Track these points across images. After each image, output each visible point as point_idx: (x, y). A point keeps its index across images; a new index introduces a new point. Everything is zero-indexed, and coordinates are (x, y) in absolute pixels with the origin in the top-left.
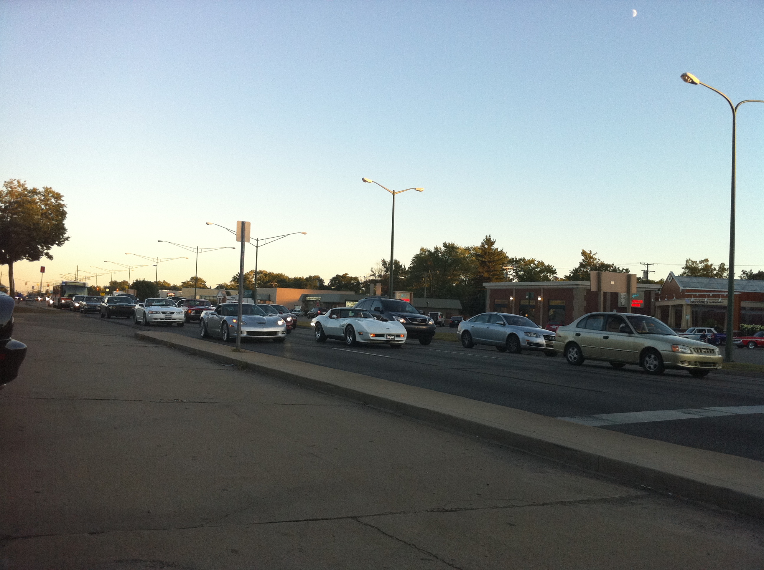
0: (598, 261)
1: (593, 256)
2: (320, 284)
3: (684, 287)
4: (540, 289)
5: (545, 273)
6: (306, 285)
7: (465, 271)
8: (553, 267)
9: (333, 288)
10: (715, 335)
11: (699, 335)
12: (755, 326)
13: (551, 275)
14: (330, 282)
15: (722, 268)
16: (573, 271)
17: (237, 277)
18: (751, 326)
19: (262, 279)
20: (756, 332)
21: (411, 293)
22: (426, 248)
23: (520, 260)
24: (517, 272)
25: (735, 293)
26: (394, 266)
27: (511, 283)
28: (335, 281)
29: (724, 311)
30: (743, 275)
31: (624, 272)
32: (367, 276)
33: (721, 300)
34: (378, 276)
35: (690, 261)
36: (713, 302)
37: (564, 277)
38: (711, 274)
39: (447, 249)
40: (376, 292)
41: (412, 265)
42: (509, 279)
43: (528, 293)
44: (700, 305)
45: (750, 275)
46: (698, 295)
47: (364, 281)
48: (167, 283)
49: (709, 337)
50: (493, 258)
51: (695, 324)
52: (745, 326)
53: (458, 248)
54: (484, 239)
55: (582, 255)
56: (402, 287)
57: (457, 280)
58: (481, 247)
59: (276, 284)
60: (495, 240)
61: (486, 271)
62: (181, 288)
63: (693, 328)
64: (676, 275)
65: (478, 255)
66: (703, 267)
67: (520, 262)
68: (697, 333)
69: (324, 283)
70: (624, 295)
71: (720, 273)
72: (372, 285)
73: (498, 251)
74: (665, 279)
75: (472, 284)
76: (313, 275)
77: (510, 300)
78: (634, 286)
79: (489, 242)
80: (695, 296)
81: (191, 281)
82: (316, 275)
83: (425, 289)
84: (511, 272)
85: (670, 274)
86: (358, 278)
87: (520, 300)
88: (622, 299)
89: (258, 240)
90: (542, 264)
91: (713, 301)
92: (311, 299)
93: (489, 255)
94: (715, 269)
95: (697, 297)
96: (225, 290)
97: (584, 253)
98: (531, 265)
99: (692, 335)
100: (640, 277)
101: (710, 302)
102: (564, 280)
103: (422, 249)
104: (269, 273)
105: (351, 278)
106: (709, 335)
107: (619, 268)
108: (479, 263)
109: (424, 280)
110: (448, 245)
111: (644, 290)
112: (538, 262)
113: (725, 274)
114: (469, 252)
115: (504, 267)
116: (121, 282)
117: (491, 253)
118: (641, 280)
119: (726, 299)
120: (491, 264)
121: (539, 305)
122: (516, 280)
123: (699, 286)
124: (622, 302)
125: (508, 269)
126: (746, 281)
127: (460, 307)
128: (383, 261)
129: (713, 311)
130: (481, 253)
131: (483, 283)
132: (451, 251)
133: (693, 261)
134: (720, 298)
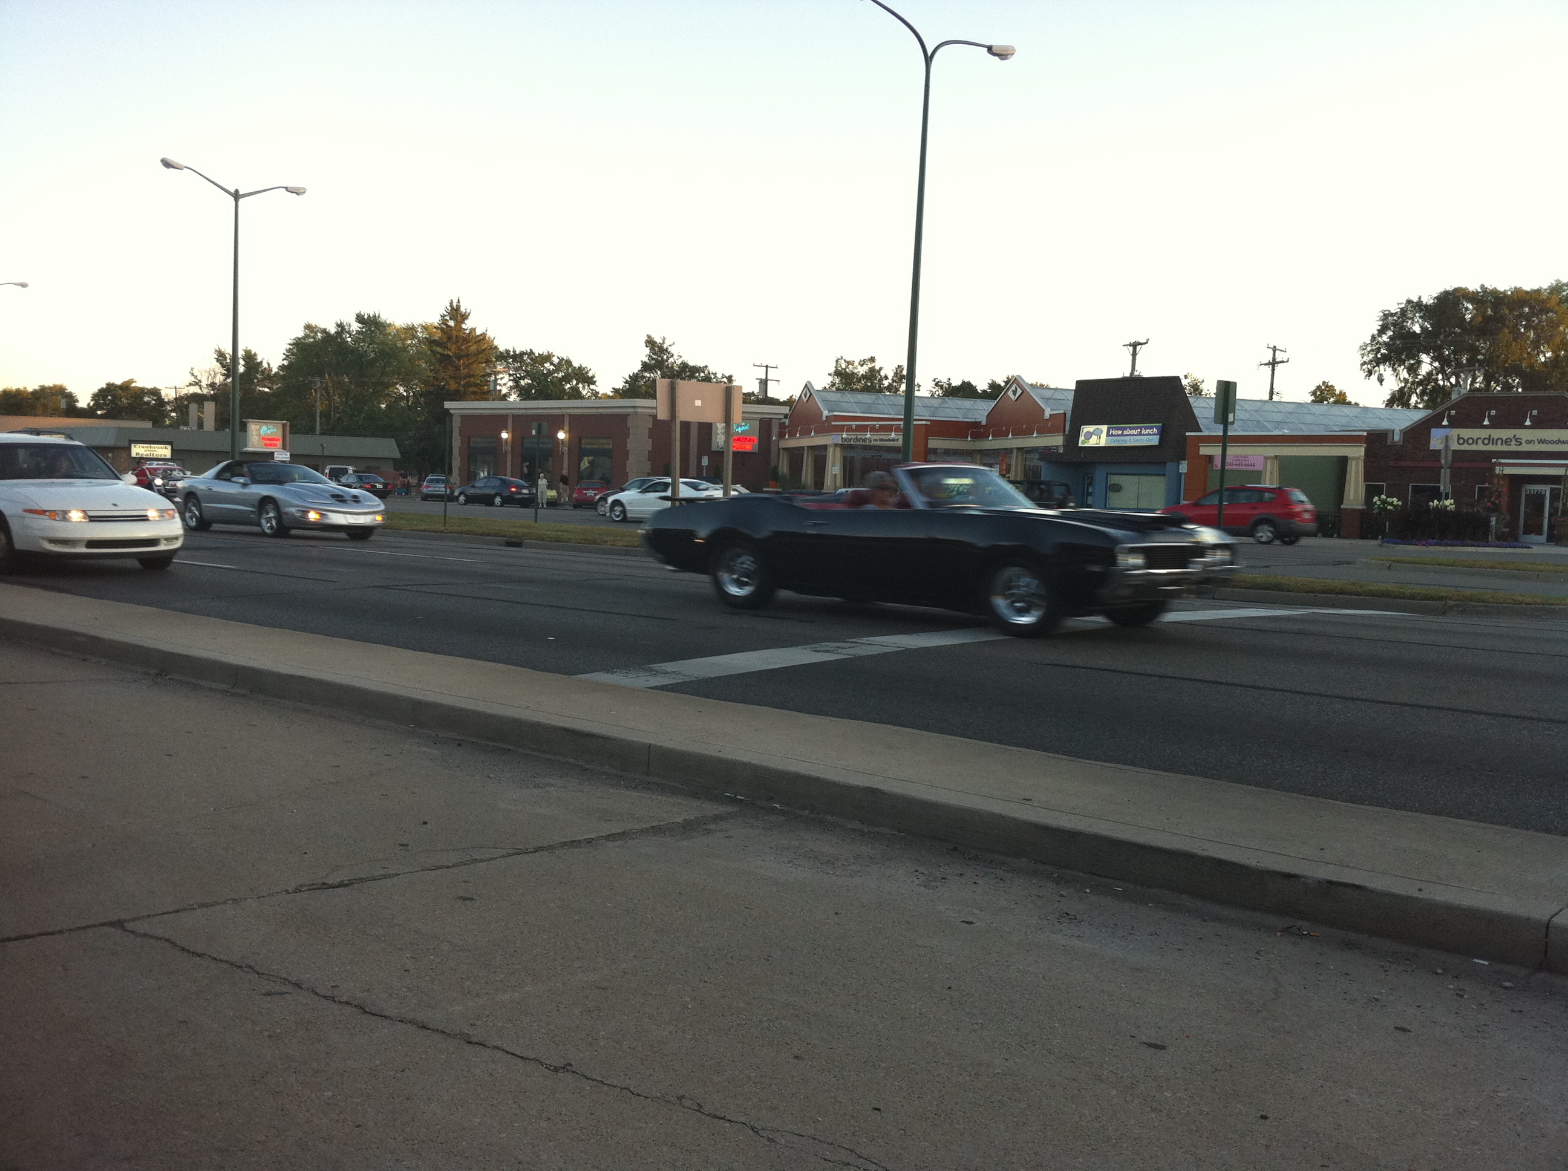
0: (678, 359)
1: (667, 348)
2: (66, 405)
3: (829, 411)
4: (564, 415)
5: (574, 382)
6: (33, 408)
7: (408, 375)
8: (590, 369)
9: (99, 412)
13: (586, 387)
14: (92, 400)
16: (629, 380)
21: (284, 426)
22: (317, 325)
23: (522, 354)
24: (516, 381)
25: (915, 423)
26: (241, 362)
27: (506, 402)
28: (105, 398)
29: (900, 456)
30: (935, 388)
31: (725, 383)
32: (182, 386)
33: (892, 436)
34: (207, 385)
35: (843, 361)
37: (612, 392)
38: (880, 387)
39: (363, 328)
40: (202, 422)
41: (286, 363)
42: (500, 394)
43: (535, 424)
44: (859, 445)
45: (949, 387)
46: (854, 427)
47: (175, 397)
50: (466, 348)
51: (848, 482)
53: (389, 326)
54: (447, 307)
55: (646, 346)
56: (265, 410)
57: (387, 396)
58: (438, 324)
60: (470, 311)
61: (453, 378)
65: (435, 341)
66: (866, 372)
67: (523, 356)
69: (77, 401)
70: (723, 428)
71: (895, 384)
72: (193, 408)
73: (475, 333)
74: (798, 396)
75: (421, 404)
76: (49, 383)
77: (501, 437)
78: (738, 407)
80: (849, 429)
82: (58, 382)
83: (318, 415)
84: (504, 383)
85: (806, 385)
86: (160, 390)
87: (523, 439)
88: (718, 434)
90: (568, 363)
91: (881, 437)
93: (457, 342)
94: (886, 378)
95: (853, 431)
97: (650, 342)
98: (546, 365)
100: (753, 392)
101: (875, 440)
102: (611, 397)
103: (308, 327)
105: (142, 392)
107: (716, 373)
108: (436, 358)
109: (314, 394)
110: (366, 317)
111: (760, 416)
112: (559, 358)
113: (901, 387)
114: (414, 334)
115: (490, 368)
117: (462, 338)
118: (752, 398)
119: (900, 435)
120: (461, 361)
121: (560, 450)
122: (513, 397)
123: (857, 410)
124: (718, 441)
125: (499, 372)
126: (940, 401)
127: (397, 455)
128: (216, 350)
129: (881, 456)
130: (440, 338)
131: (445, 402)
132: (373, 331)
133: (848, 360)
134: (893, 433)
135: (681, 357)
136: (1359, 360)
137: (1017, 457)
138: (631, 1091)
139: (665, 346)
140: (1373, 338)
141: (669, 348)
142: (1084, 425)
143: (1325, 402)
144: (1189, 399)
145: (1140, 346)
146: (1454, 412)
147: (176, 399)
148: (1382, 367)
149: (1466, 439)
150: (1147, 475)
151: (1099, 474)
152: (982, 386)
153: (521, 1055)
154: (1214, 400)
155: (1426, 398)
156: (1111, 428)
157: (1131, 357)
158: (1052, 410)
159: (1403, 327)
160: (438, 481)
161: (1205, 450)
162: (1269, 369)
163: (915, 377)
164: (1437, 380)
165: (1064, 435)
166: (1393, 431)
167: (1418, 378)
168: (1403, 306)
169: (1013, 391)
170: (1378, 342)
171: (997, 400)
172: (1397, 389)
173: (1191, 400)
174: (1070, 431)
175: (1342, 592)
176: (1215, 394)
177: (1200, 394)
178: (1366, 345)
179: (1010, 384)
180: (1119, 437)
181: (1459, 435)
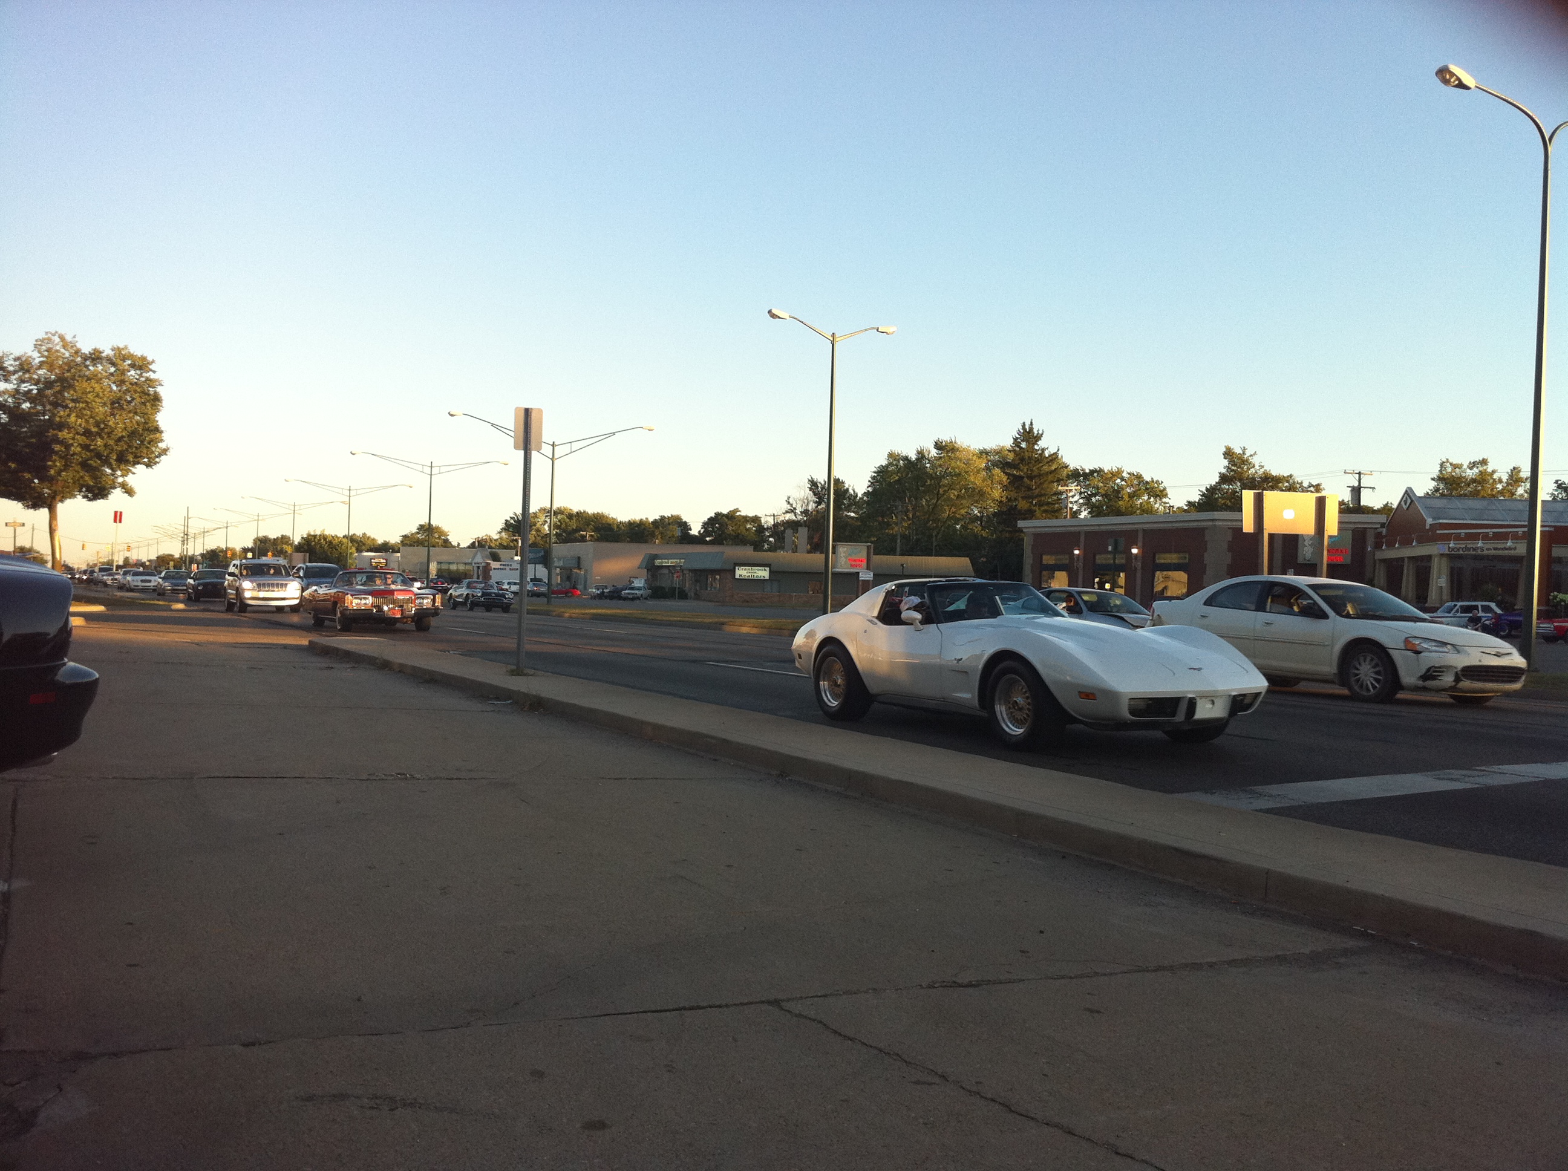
0: (1259, 470)
2: (682, 532)
3: (1434, 519)
4: (1137, 530)
5: (1146, 498)
6: (653, 535)
8: (1162, 482)
9: (708, 539)
10: (1498, 617)
11: (1466, 617)
13: (1158, 501)
14: (702, 528)
15: (1514, 477)
16: (1205, 492)
17: (512, 521)
19: (563, 526)
21: (868, 547)
22: (900, 452)
23: (1092, 472)
24: (1088, 498)
26: (832, 490)
27: (1076, 519)
28: (713, 525)
29: (1518, 567)
30: (1556, 490)
31: (1312, 492)
33: (1511, 544)
34: (801, 512)
35: (1448, 465)
36: (1495, 549)
37: (1186, 505)
38: (1492, 490)
39: (941, 453)
40: (796, 546)
41: (870, 489)
42: (1071, 512)
43: (1111, 541)
44: (1469, 555)
46: (1463, 535)
48: (369, 538)
49: (1486, 620)
50: (1038, 469)
51: (1456, 595)
52: (1561, 596)
53: (965, 450)
54: (1019, 430)
55: (1225, 458)
57: (964, 517)
58: (1011, 446)
60: (1042, 433)
61: (1025, 498)
62: (399, 548)
63: (1453, 603)
64: (1420, 492)
65: (1007, 463)
66: (1476, 476)
68: (1461, 613)
69: (691, 529)
70: (1311, 540)
71: (1510, 487)
72: (789, 532)
73: (1046, 453)
74: (1396, 504)
75: (993, 524)
76: (667, 514)
77: (1074, 554)
78: (1333, 518)
79: (1029, 436)
80: (1458, 538)
81: (418, 533)
82: (675, 513)
83: (899, 537)
84: (1075, 499)
85: (1406, 491)
86: (760, 518)
87: (1095, 556)
88: (1306, 546)
89: (556, 446)
90: (1139, 477)
91: (1495, 546)
92: (663, 564)
93: (1030, 462)
94: (1500, 481)
95: (1462, 539)
96: (489, 550)
97: (1228, 454)
98: (1117, 482)
99: (1451, 617)
101: (1488, 549)
102: (1188, 511)
103: (891, 455)
104: (577, 513)
105: (746, 519)
106: (1486, 617)
107: (1302, 482)
108: (1008, 479)
109: (894, 518)
110: (944, 443)
111: (1355, 526)
112: (1129, 474)
113: (1520, 491)
114: (986, 457)
115: (1062, 486)
116: (277, 538)
117: (1034, 459)
118: (1347, 507)
119: (1525, 542)
120: (1034, 481)
121: (1133, 564)
122: (1084, 514)
123: (1467, 518)
124: (1304, 553)
125: (1071, 490)
126: (1564, 504)
128: (809, 480)
129: (1494, 566)
130: (1014, 460)
131: (1018, 522)
132: (950, 457)
133: (1454, 463)
134: (1510, 541)
135: (1263, 467)
139: (1246, 457)
141: (1250, 458)
147: (773, 525)
163: (1537, 480)
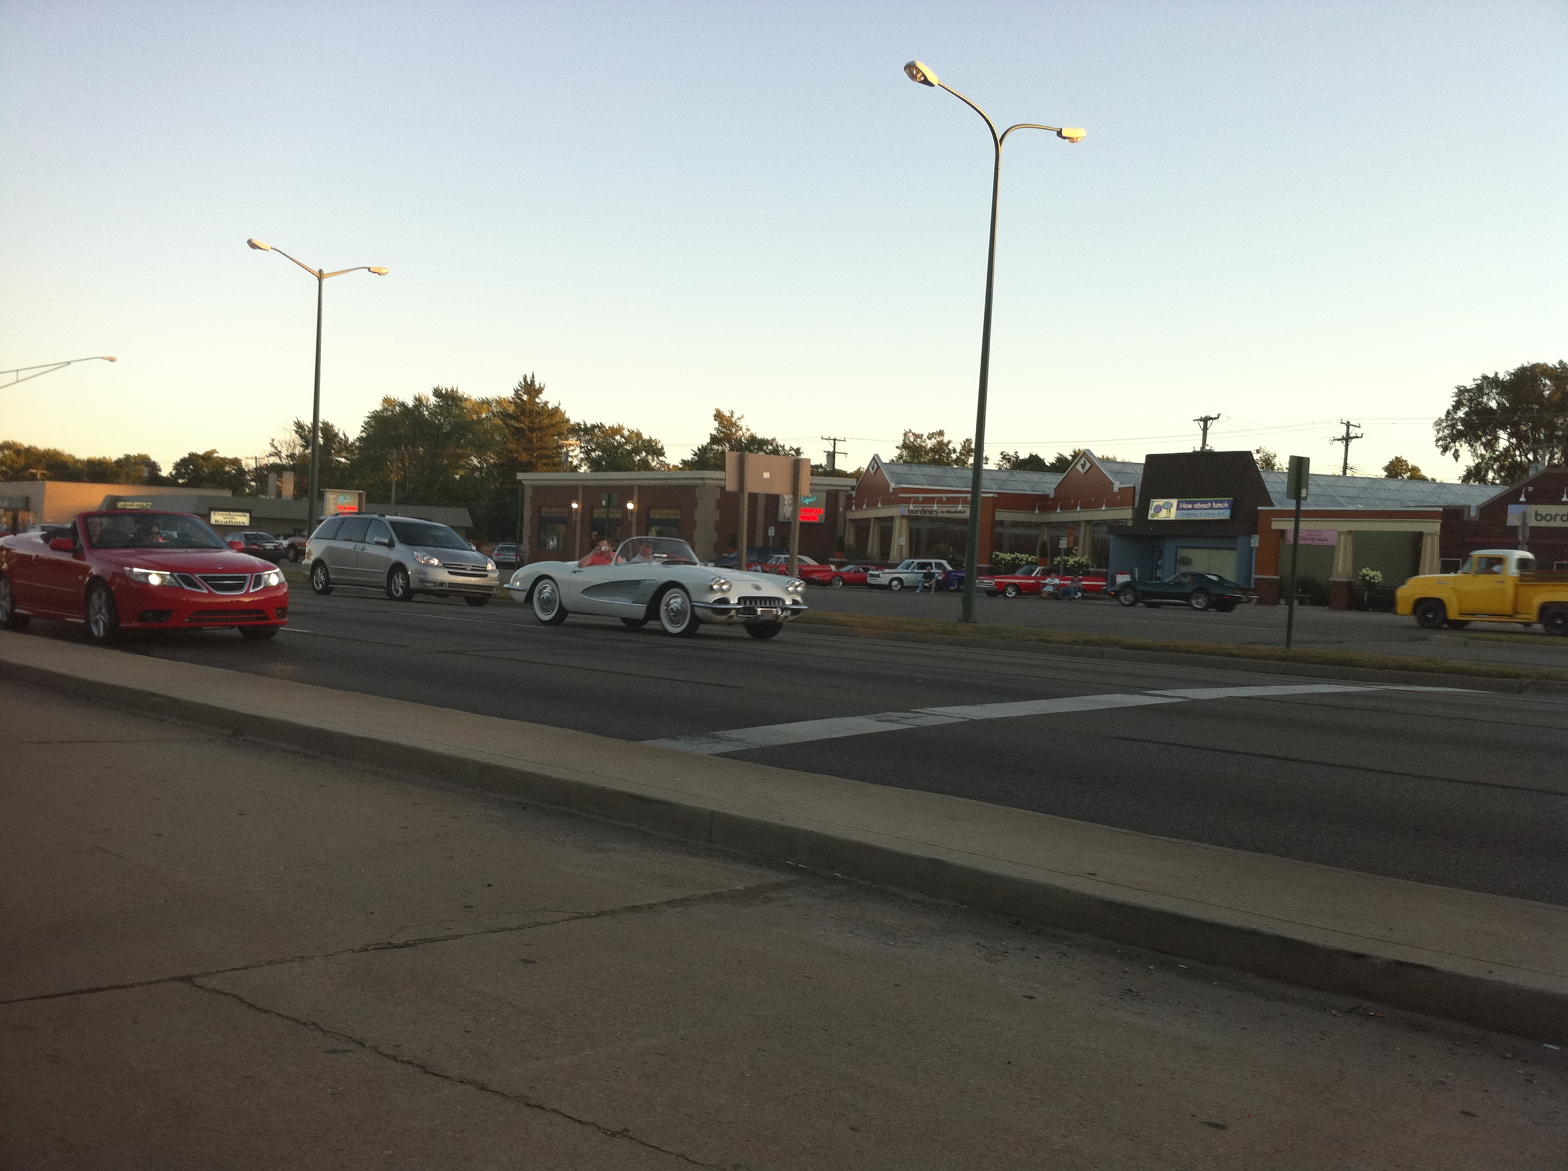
0: (746, 432)
1: (736, 422)
2: (150, 472)
3: (897, 483)
4: (633, 486)
5: (644, 454)
6: (117, 476)
7: (481, 449)
8: (659, 441)
9: (180, 481)
10: (950, 572)
11: (923, 575)
12: (1019, 555)
13: (655, 458)
14: (174, 470)
15: (965, 448)
16: (698, 452)
18: (1012, 556)
20: (1019, 566)
21: (360, 495)
22: (396, 398)
23: (594, 427)
24: (587, 452)
25: (983, 495)
26: (320, 434)
27: (575, 474)
28: (186, 467)
29: (967, 528)
30: (1002, 461)
31: (792, 455)
32: (262, 457)
33: (959, 508)
34: (287, 456)
35: (911, 434)
37: (681, 464)
38: (947, 459)
39: (441, 401)
40: (281, 491)
41: (364, 435)
42: (571, 466)
43: (605, 495)
44: (925, 517)
45: (1017, 461)
46: (921, 499)
47: (255, 466)
49: (938, 577)
50: (540, 422)
51: (914, 553)
52: (1002, 555)
53: (466, 400)
54: (521, 382)
55: (715, 420)
56: (341, 480)
57: (462, 467)
58: (512, 398)
59: (45, 472)
60: (544, 385)
61: (526, 450)
63: (910, 561)
64: (886, 459)
65: (509, 415)
66: (934, 445)
67: (594, 430)
69: (160, 470)
70: (790, 500)
71: (963, 457)
72: (272, 477)
73: (548, 407)
74: (866, 468)
75: (492, 475)
76: (133, 452)
77: (572, 507)
78: (806, 479)
79: (530, 388)
80: (916, 501)
82: (142, 452)
83: (394, 485)
84: (575, 453)
85: (874, 457)
86: (240, 460)
87: (592, 509)
88: (785, 505)
90: (638, 435)
91: (948, 509)
92: (128, 508)
93: (531, 415)
94: (955, 451)
95: (920, 503)
97: (718, 416)
98: (616, 437)
99: (909, 573)
100: (821, 465)
101: (942, 512)
102: (680, 469)
103: (386, 400)
104: (27, 449)
105: (224, 461)
106: (939, 574)
107: (783, 447)
108: (508, 431)
109: (390, 466)
110: (443, 391)
111: (827, 488)
112: (629, 431)
113: (970, 460)
114: (488, 408)
115: (562, 440)
117: (535, 412)
118: (820, 470)
119: (968, 507)
120: (534, 434)
121: (629, 520)
122: (584, 469)
123: (925, 483)
124: (784, 512)
125: (570, 445)
126: (1008, 473)
127: (468, 523)
128: (296, 423)
129: (947, 528)
130: (514, 412)
131: (518, 474)
132: (450, 406)
133: (917, 433)
134: (960, 505)
135: (748, 430)
136: (1432, 434)
137: (1085, 530)
138: (687, 1159)
139: (734, 420)
140: (1448, 413)
141: (737, 421)
142: (1154, 498)
143: (1399, 478)
144: (1262, 474)
145: (1211, 421)
146: (1532, 488)
147: (256, 469)
148: (1457, 444)
149: (1544, 515)
150: (1217, 548)
151: (1169, 548)
152: (1049, 459)
153: (578, 1119)
154: (1287, 475)
155: (1503, 474)
156: (1180, 501)
157: (1201, 432)
158: (1121, 483)
159: (1480, 403)
160: (508, 549)
161: (1277, 525)
162: (1341, 445)
163: (983, 450)
164: (1515, 456)
165: (1133, 508)
166: (1469, 507)
167: (1495, 454)
168: (1479, 382)
169: (1082, 465)
170: (1453, 419)
171: (1065, 474)
172: (1474, 465)
173: (1263, 475)
174: (1140, 503)
175: (1417, 669)
176: (1287, 468)
177: (1272, 468)
178: (1441, 421)
179: (1079, 457)
180: (1189, 511)
181: (1536, 511)
